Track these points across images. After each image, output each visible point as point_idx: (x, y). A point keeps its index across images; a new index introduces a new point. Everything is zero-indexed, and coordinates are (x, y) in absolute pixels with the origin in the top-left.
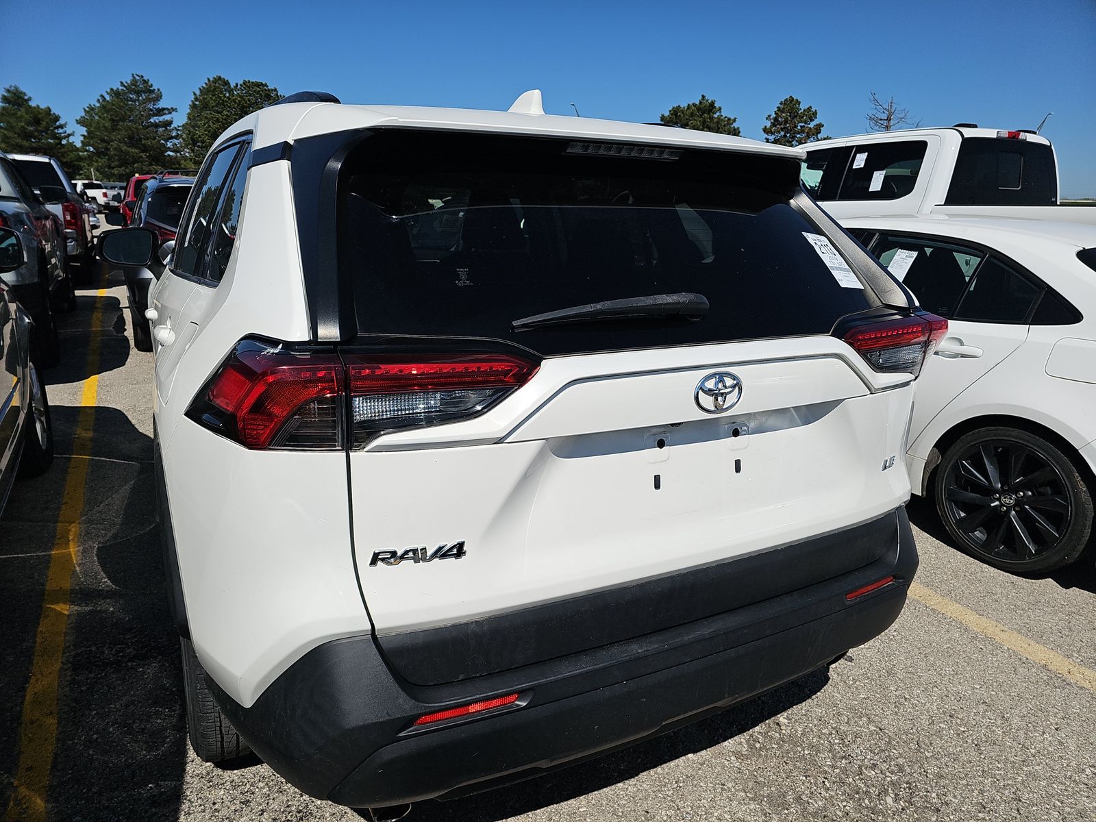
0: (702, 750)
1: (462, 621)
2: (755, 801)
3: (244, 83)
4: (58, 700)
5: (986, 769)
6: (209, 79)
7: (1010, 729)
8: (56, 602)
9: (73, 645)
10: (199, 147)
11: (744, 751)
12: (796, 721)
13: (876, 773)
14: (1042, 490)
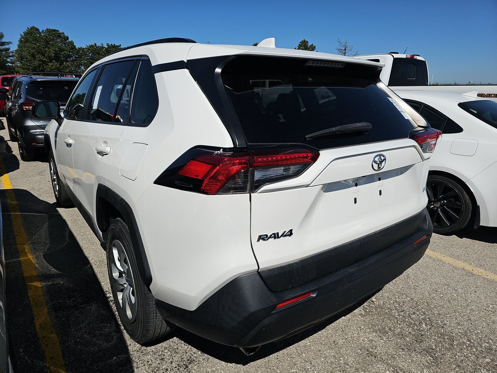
0: (347, 315)
1: (291, 263)
2: (374, 332)
3: (47, 30)
4: (53, 326)
5: (455, 310)
6: (28, 28)
7: (459, 294)
8: (33, 281)
9: (50, 300)
10: (25, 61)
11: (363, 313)
12: (379, 299)
13: (416, 316)
14: (450, 200)
